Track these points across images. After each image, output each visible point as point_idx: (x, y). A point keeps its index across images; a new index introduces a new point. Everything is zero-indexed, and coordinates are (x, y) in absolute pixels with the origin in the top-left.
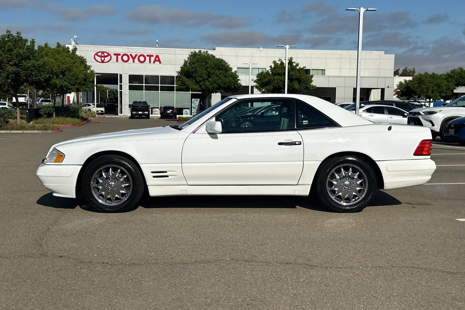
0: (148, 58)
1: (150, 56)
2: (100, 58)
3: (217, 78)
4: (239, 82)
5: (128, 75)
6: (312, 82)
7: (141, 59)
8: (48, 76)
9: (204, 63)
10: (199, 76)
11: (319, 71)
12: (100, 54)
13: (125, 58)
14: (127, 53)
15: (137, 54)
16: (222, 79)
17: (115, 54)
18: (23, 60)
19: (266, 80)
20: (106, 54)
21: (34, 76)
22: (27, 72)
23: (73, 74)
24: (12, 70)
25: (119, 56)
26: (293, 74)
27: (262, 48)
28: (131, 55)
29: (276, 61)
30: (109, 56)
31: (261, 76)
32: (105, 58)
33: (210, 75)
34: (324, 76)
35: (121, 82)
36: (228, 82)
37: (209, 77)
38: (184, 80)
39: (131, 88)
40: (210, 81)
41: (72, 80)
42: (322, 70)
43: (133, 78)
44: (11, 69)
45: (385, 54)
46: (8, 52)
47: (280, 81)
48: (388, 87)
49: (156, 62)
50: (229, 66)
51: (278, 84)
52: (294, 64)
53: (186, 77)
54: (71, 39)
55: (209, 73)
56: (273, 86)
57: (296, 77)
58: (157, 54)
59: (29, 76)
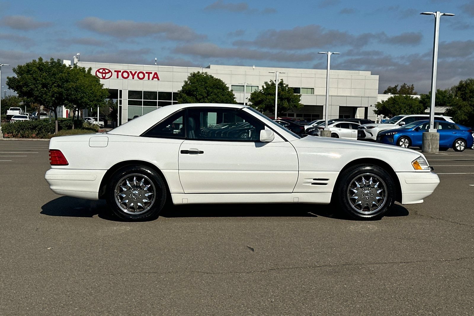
0: (147, 75)
1: (149, 73)
2: (101, 74)
3: (216, 96)
4: (235, 100)
5: (128, 90)
6: (300, 100)
7: (140, 76)
8: (82, 95)
9: (204, 83)
10: (199, 94)
11: (308, 89)
12: (101, 71)
13: (125, 75)
14: (127, 70)
15: (136, 71)
16: (220, 97)
17: (115, 71)
18: (65, 82)
19: (259, 99)
20: (107, 71)
21: (73, 95)
22: (68, 92)
23: (93, 92)
24: (57, 91)
25: (119, 73)
26: (283, 94)
27: (255, 66)
28: (131, 72)
29: (267, 82)
30: (110, 73)
31: (255, 95)
32: (107, 74)
33: (209, 93)
34: (313, 95)
35: (121, 97)
36: (225, 100)
37: (208, 95)
38: (186, 97)
39: (130, 103)
40: (209, 99)
41: (91, 97)
42: (311, 88)
43: (132, 94)
44: (56, 89)
45: (371, 74)
46: (53, 75)
47: (272, 100)
48: (371, 106)
49: (155, 79)
50: (226, 86)
51: (270, 103)
52: (284, 85)
53: (187, 95)
54: (74, 57)
55: (208, 91)
56: (265, 104)
57: (286, 97)
58: (156, 72)
59: (70, 96)
